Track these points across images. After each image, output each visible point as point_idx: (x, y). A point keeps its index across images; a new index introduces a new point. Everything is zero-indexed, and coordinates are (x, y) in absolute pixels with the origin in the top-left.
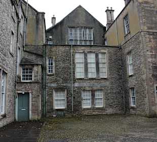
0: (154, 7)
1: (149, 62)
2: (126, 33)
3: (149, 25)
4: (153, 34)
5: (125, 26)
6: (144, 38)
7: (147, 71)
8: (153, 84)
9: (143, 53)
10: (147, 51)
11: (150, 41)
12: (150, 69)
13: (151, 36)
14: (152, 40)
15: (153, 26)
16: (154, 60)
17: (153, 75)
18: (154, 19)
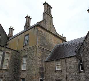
0: (44, 35)
1: (38, 64)
2: (25, 45)
3: (41, 44)
4: (42, 49)
5: (25, 40)
6: (37, 50)
7: (36, 69)
8: (39, 78)
9: (36, 58)
10: (38, 57)
11: (40, 53)
12: (38, 68)
13: (41, 50)
14: (41, 52)
15: (42, 45)
16: (40, 63)
17: (39, 72)
18: (43, 41)
